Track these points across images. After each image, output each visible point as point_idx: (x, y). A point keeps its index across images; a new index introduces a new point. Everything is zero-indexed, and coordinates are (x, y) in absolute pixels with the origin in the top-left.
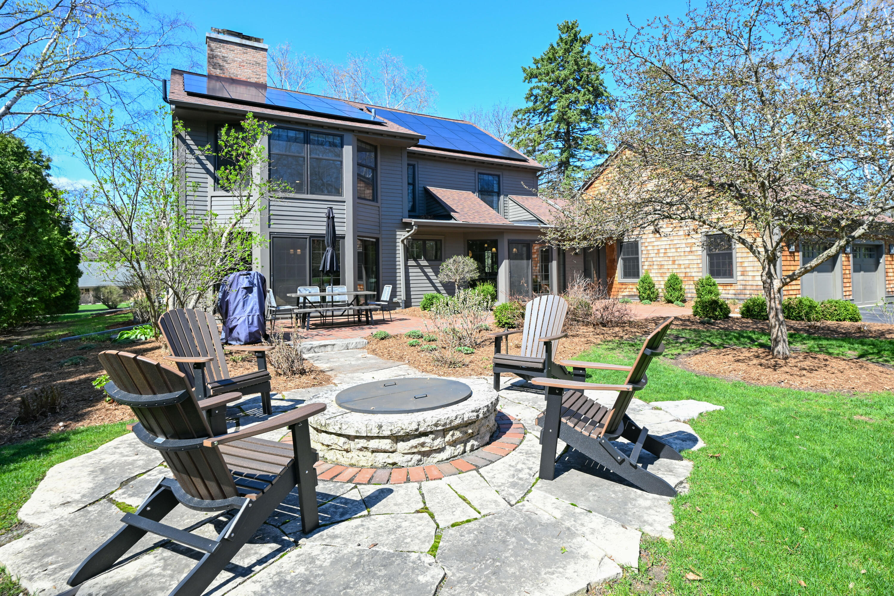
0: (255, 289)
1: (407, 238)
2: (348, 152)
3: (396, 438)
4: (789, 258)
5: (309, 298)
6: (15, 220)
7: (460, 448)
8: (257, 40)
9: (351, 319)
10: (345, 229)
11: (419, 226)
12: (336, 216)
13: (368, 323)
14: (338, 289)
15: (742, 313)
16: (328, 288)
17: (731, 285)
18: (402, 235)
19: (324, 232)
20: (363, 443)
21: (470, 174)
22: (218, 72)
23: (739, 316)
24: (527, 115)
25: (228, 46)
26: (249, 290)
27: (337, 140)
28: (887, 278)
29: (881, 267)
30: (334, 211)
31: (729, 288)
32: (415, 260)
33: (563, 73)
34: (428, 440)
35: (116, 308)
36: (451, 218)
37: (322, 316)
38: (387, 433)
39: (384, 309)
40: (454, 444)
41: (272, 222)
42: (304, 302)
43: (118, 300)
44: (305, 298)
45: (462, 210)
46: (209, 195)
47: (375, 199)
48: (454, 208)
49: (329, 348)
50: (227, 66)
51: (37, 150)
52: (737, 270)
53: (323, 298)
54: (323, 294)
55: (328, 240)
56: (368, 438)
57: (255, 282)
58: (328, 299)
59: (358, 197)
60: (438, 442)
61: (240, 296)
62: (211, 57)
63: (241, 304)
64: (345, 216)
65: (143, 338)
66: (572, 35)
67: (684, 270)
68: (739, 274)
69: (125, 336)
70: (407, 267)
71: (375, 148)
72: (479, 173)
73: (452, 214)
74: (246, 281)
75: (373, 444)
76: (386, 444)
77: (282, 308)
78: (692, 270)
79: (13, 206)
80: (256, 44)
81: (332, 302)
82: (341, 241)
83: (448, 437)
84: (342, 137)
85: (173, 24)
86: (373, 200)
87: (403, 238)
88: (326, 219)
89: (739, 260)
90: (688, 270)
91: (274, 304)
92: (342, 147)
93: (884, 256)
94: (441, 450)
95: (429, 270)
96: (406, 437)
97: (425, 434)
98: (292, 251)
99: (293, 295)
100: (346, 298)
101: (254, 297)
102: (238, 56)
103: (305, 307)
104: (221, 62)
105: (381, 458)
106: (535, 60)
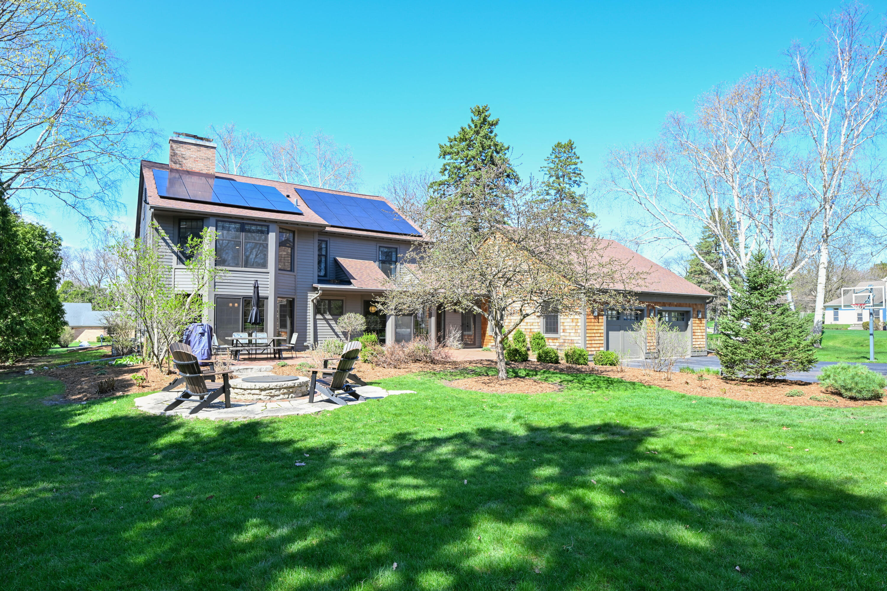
0: (206, 334)
1: (316, 298)
2: (272, 237)
3: (261, 390)
4: (593, 320)
5: (240, 341)
6: (43, 282)
7: (287, 396)
8: (208, 140)
9: (269, 356)
10: (268, 292)
11: (323, 291)
12: (260, 286)
13: (280, 358)
14: (260, 335)
15: (537, 359)
16: (254, 334)
17: (557, 339)
18: (312, 296)
19: (252, 294)
20: (249, 391)
21: (372, 248)
22: (177, 167)
23: (536, 360)
24: (441, 186)
25: (186, 146)
26: (202, 334)
27: (264, 229)
28: (694, 337)
29: (689, 328)
30: (259, 282)
31: (555, 341)
32: (322, 315)
33: (472, 153)
34: (273, 391)
35: (67, 347)
36: (350, 283)
37: (249, 354)
38: (258, 388)
39: (292, 349)
40: (284, 394)
41: (217, 287)
42: (237, 343)
43: (70, 339)
44: (237, 340)
45: (360, 278)
46: (174, 267)
47: (292, 270)
48: (354, 276)
49: (249, 370)
50: (184, 161)
51: (52, 232)
52: (561, 328)
53: (250, 342)
54: (250, 338)
55: (254, 301)
56: (251, 389)
57: (206, 330)
58: (254, 342)
59: (279, 270)
60: (277, 393)
61: (197, 338)
62: (173, 155)
63: (198, 342)
64: (269, 283)
65: (131, 363)
66: (482, 119)
67: (529, 327)
68: (562, 331)
69: (119, 362)
70: (315, 320)
71: (294, 232)
72: (380, 247)
73: (351, 280)
74: (201, 329)
75: (253, 392)
76: (257, 392)
77: (221, 347)
78: (534, 327)
79: (42, 273)
80: (207, 144)
81: (256, 344)
82: (265, 300)
83: (281, 391)
84: (268, 227)
85: (140, 114)
86: (291, 271)
87: (313, 298)
88: (253, 288)
89: (562, 321)
90: (532, 327)
91: (217, 344)
92: (268, 234)
93: (691, 319)
94: (279, 395)
95: (332, 322)
96: (265, 389)
97: (272, 389)
98: (231, 305)
99: (230, 338)
100: (265, 341)
101: (205, 338)
102: (194, 153)
103: (237, 346)
104: (180, 159)
105: (256, 397)
106: (450, 139)
